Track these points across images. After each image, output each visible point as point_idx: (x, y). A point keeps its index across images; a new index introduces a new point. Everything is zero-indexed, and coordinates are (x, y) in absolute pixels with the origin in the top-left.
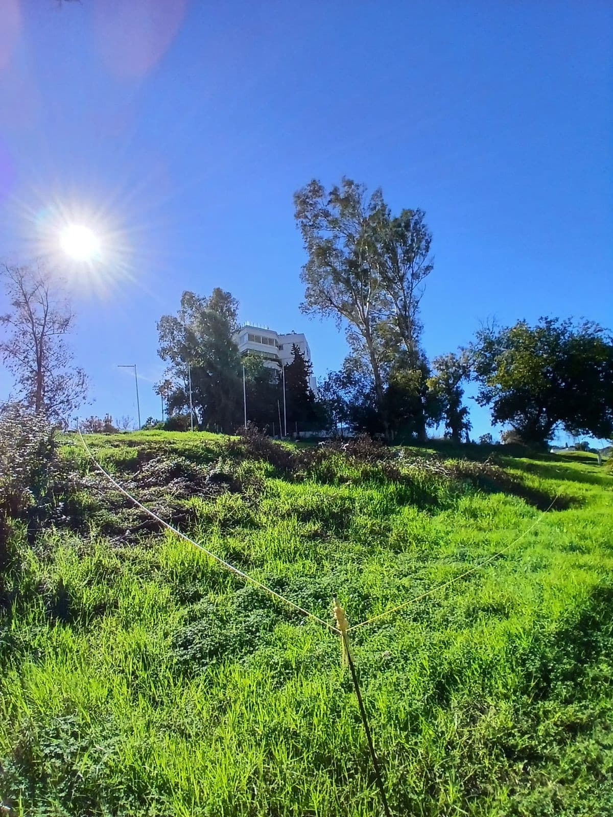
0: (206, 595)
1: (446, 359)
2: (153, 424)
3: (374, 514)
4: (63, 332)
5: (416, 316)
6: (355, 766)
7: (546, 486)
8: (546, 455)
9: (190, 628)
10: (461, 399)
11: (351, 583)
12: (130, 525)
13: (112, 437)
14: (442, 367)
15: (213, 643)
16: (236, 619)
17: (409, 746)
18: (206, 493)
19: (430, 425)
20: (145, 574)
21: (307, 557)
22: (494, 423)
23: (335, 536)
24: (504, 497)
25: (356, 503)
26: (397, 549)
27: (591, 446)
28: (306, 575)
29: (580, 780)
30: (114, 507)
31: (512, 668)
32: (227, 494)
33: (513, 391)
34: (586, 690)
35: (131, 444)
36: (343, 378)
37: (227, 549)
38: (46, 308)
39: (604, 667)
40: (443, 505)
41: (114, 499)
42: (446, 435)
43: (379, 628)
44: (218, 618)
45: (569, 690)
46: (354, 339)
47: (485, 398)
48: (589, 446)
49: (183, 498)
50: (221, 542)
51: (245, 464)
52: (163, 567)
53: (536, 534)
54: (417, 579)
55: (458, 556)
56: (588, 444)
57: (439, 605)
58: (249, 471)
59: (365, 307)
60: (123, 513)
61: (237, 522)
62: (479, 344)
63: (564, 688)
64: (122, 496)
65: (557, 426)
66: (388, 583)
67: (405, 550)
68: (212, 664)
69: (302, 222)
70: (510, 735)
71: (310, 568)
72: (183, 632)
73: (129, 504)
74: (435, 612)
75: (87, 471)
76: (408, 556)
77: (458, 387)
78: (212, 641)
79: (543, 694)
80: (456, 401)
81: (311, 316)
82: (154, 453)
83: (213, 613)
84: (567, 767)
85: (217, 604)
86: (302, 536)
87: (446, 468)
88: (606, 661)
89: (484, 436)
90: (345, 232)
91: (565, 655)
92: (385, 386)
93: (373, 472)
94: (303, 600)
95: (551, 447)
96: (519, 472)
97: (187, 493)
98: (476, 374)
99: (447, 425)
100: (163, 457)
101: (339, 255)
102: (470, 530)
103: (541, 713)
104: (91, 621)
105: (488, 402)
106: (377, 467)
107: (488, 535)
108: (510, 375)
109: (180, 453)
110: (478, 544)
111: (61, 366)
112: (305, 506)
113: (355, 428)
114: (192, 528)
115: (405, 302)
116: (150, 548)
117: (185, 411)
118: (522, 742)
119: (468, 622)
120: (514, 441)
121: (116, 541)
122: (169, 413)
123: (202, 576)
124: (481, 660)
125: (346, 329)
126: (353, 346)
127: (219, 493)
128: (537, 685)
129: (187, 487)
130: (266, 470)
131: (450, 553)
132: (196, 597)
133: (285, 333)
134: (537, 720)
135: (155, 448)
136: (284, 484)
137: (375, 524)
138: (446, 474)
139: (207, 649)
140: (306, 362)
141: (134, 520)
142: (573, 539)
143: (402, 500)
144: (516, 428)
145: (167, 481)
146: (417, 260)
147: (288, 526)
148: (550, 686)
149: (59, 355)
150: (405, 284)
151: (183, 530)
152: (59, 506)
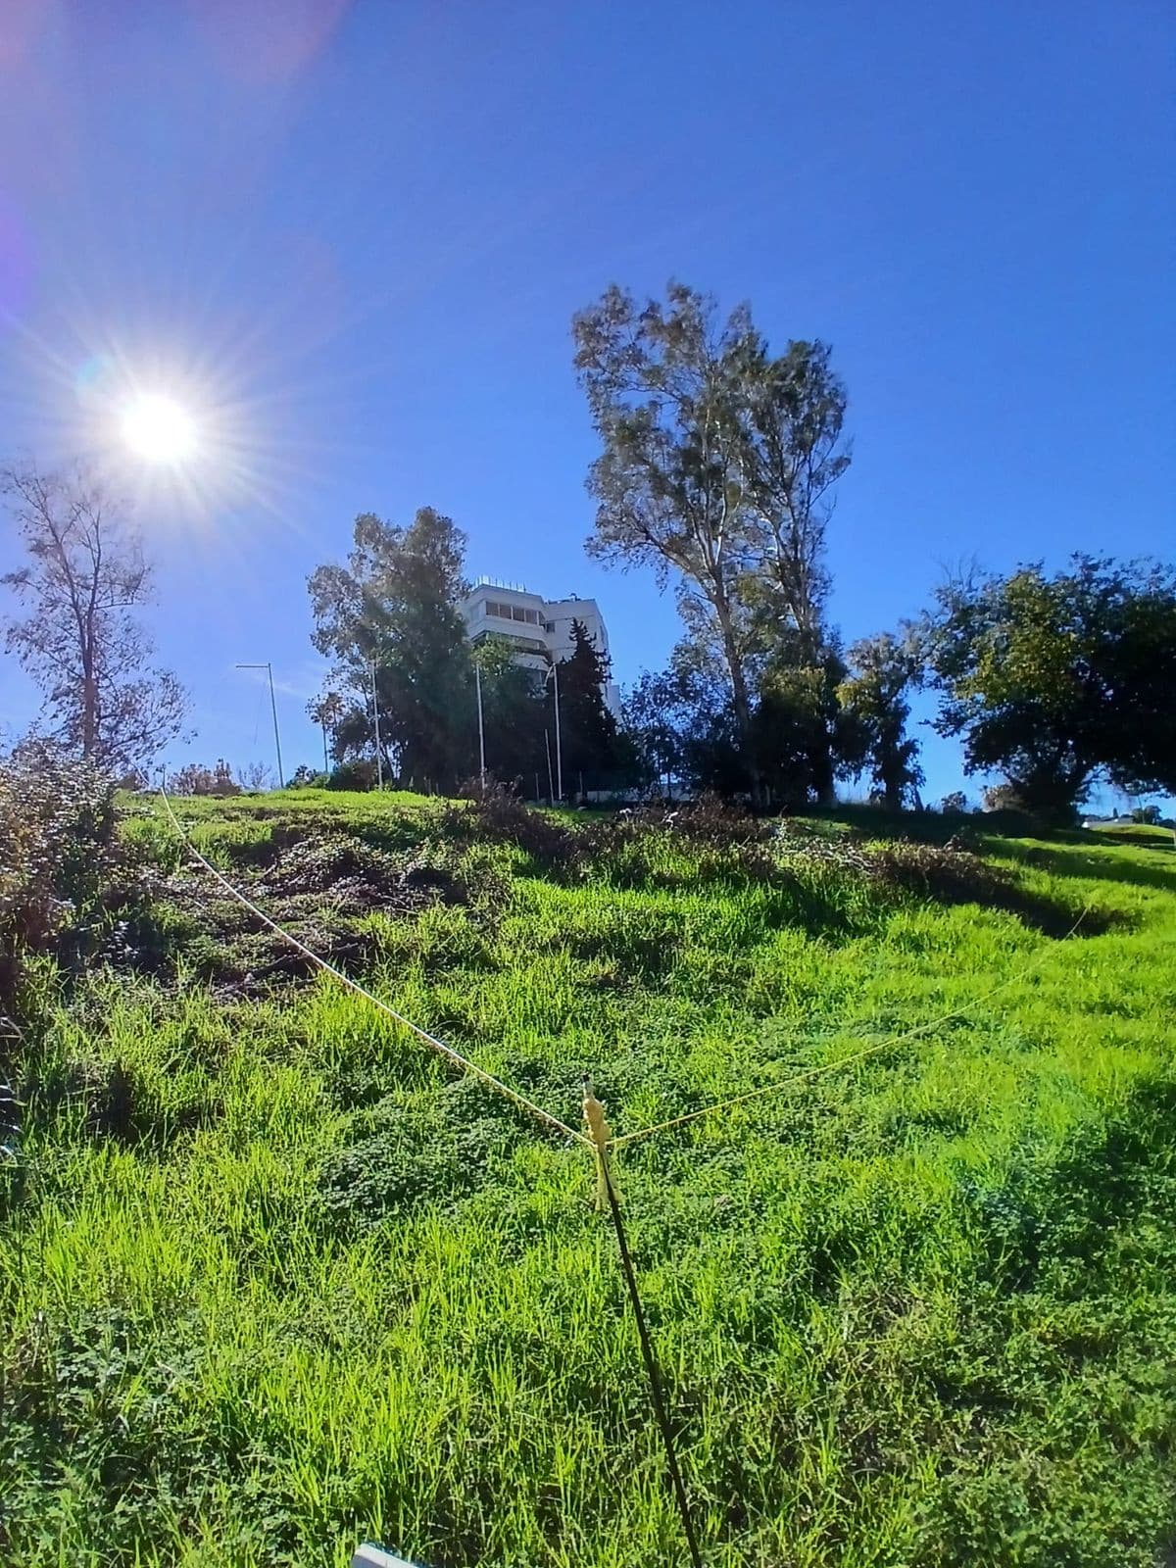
0: (391, 1091)
1: (875, 645)
2: (307, 779)
3: (720, 945)
4: (129, 601)
5: (819, 560)
6: (644, 1407)
7: (1065, 890)
8: (1071, 832)
9: (355, 1152)
10: (904, 725)
11: (666, 1071)
12: (254, 964)
13: (228, 802)
14: (867, 662)
15: (395, 1179)
16: (443, 1136)
17: (749, 1371)
18: (399, 906)
19: (842, 777)
20: (277, 1053)
21: (586, 1022)
22: (968, 771)
23: (643, 986)
24: (978, 911)
25: (687, 924)
26: (762, 1011)
27: (1164, 815)
28: (582, 1057)
29: (1085, 1451)
30: (225, 931)
31: (964, 1229)
32: (439, 907)
33: (1009, 707)
34: (1109, 1275)
35: (261, 815)
36: (671, 686)
37: (435, 1009)
38: (96, 555)
39: (1148, 1231)
40: (857, 928)
41: (224, 916)
42: (874, 794)
43: (713, 1154)
44: (409, 1134)
45: (1074, 1274)
46: (693, 607)
47: (953, 721)
48: (1161, 814)
49: (355, 914)
50: (424, 994)
51: (476, 851)
52: (312, 1041)
53: (1037, 981)
54: (794, 1064)
55: (878, 1021)
56: (1159, 810)
57: (833, 1112)
58: (482, 864)
59: (714, 543)
60: (241, 943)
61: (456, 960)
62: (942, 613)
63: (1065, 1270)
64: (241, 910)
65: (1096, 776)
66: (737, 1072)
67: (777, 1011)
68: (392, 1217)
69: (589, 376)
70: (950, 1355)
71: (591, 1042)
72: (341, 1157)
73: (254, 925)
74: (824, 1126)
75: (177, 865)
76: (783, 1022)
77: (899, 701)
78: (395, 1174)
79: (1022, 1279)
80: (894, 729)
81: (607, 563)
82: (303, 830)
83: (401, 1124)
84: (1059, 1423)
85: (409, 1108)
86: (578, 985)
87: (866, 856)
88: (1152, 1222)
89: (951, 796)
90: (675, 393)
91: (1070, 1206)
92: (754, 701)
93: (721, 866)
94: (572, 1102)
95: (1083, 818)
96: (1011, 865)
97: (362, 905)
98: (935, 674)
99: (877, 776)
100: (319, 837)
101: (664, 440)
102: (906, 974)
103: (1014, 1316)
104: (172, 1137)
105: (957, 730)
106: (730, 856)
107: (940, 983)
108: (1001, 675)
109: (352, 831)
110: (921, 1001)
111: (131, 668)
112: (588, 930)
113: (695, 785)
114: (370, 971)
115: (795, 531)
116: (289, 1005)
117: (367, 753)
118: (973, 1371)
119: (885, 1144)
120: (1007, 806)
121: (226, 992)
122: (339, 758)
123: (385, 1059)
124: (904, 1214)
125: (677, 589)
126: (691, 623)
127: (423, 904)
128: (1011, 1263)
129: (363, 894)
130: (515, 862)
131: (863, 1017)
132: (373, 1095)
133: (558, 599)
134: (1006, 1328)
135: (306, 822)
136: (547, 888)
137: (721, 963)
138: (866, 868)
139: (383, 1188)
140: (598, 654)
141: (260, 956)
142: (1110, 991)
143: (776, 917)
144: (1012, 780)
145: (327, 883)
146: (818, 446)
147: (552, 967)
148: (1037, 1266)
149: (124, 647)
150: (795, 495)
151: (353, 974)
152: (119, 929)
